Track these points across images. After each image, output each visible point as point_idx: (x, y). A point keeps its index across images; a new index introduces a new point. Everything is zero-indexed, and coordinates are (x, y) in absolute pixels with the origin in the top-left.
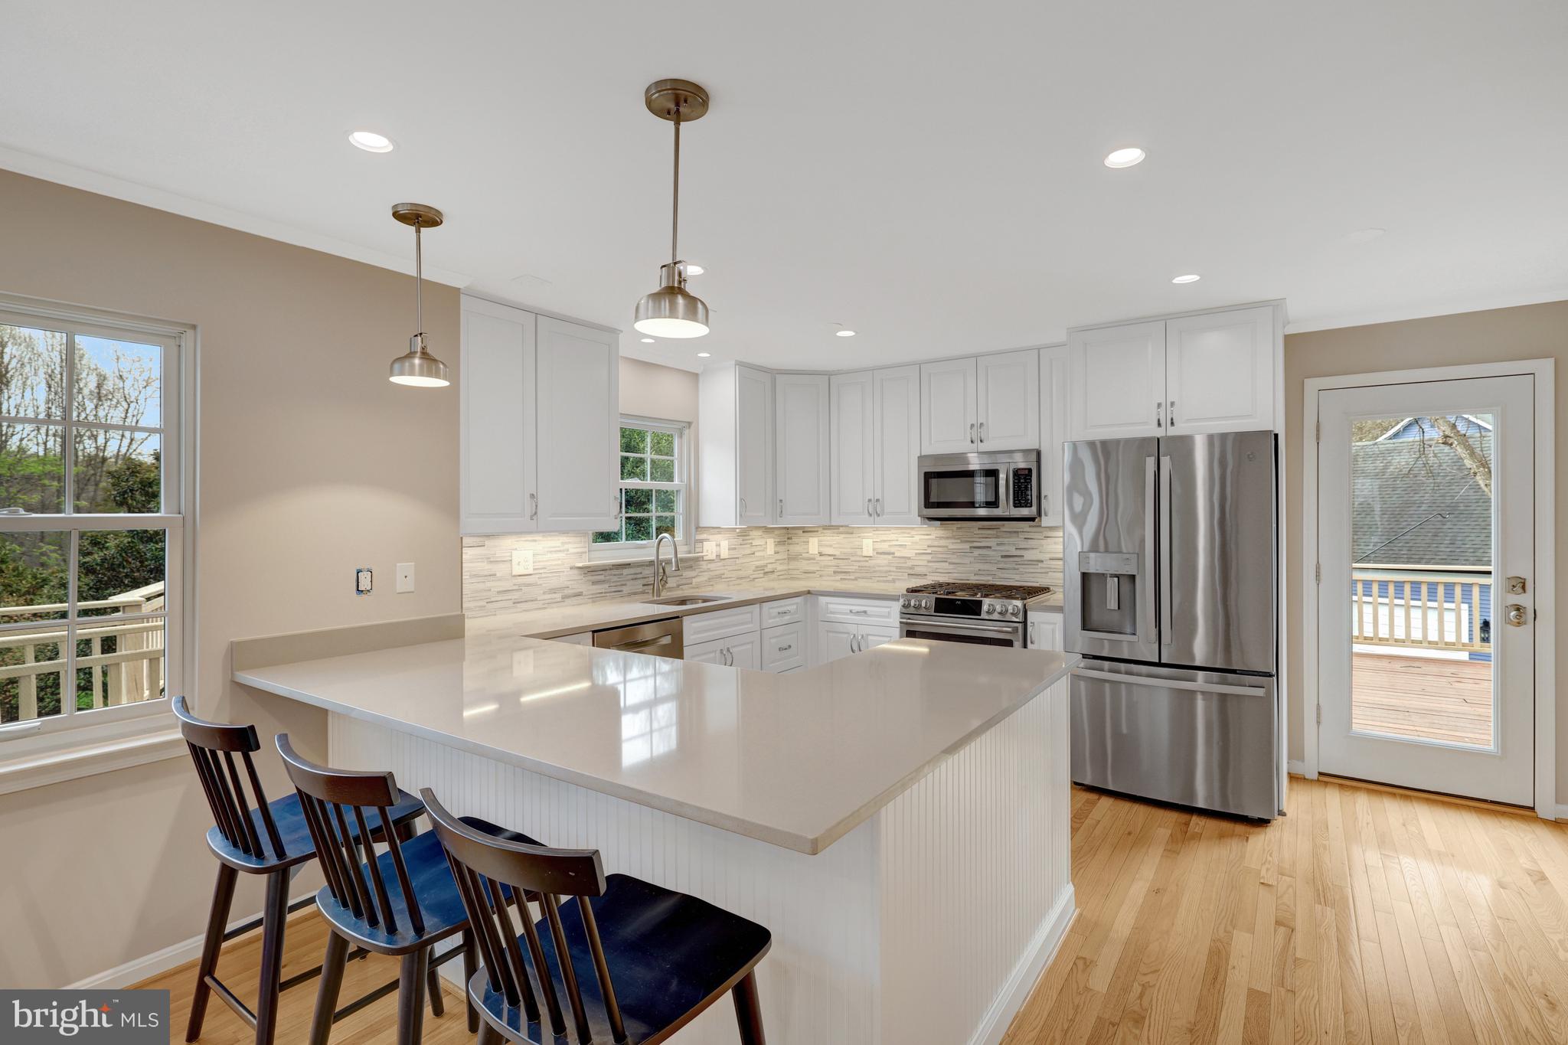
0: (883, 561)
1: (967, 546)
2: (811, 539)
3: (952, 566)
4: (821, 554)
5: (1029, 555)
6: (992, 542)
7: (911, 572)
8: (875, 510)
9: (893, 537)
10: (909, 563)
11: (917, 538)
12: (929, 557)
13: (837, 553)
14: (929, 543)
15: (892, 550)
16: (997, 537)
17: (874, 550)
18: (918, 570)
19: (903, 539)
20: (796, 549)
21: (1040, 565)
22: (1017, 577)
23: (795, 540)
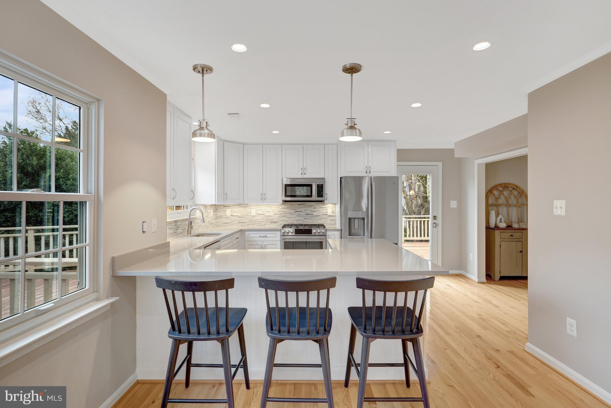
0: (259, 218)
1: (293, 211)
2: (227, 210)
3: (287, 218)
4: (232, 216)
5: (315, 214)
6: (302, 210)
7: (271, 221)
8: (263, 198)
9: (264, 208)
10: (271, 218)
11: (274, 208)
12: (279, 216)
13: (239, 215)
14: (279, 210)
15: (264, 213)
16: (304, 208)
17: (256, 213)
18: (274, 220)
19: (268, 209)
20: (219, 214)
21: (319, 217)
22: (311, 221)
23: (219, 210)
